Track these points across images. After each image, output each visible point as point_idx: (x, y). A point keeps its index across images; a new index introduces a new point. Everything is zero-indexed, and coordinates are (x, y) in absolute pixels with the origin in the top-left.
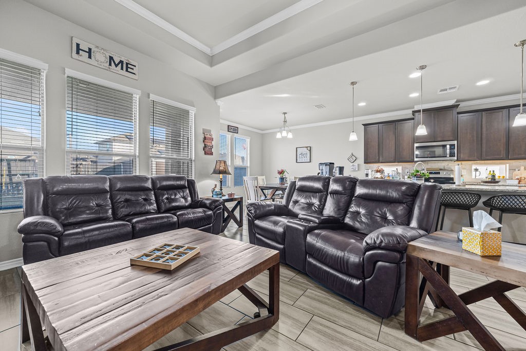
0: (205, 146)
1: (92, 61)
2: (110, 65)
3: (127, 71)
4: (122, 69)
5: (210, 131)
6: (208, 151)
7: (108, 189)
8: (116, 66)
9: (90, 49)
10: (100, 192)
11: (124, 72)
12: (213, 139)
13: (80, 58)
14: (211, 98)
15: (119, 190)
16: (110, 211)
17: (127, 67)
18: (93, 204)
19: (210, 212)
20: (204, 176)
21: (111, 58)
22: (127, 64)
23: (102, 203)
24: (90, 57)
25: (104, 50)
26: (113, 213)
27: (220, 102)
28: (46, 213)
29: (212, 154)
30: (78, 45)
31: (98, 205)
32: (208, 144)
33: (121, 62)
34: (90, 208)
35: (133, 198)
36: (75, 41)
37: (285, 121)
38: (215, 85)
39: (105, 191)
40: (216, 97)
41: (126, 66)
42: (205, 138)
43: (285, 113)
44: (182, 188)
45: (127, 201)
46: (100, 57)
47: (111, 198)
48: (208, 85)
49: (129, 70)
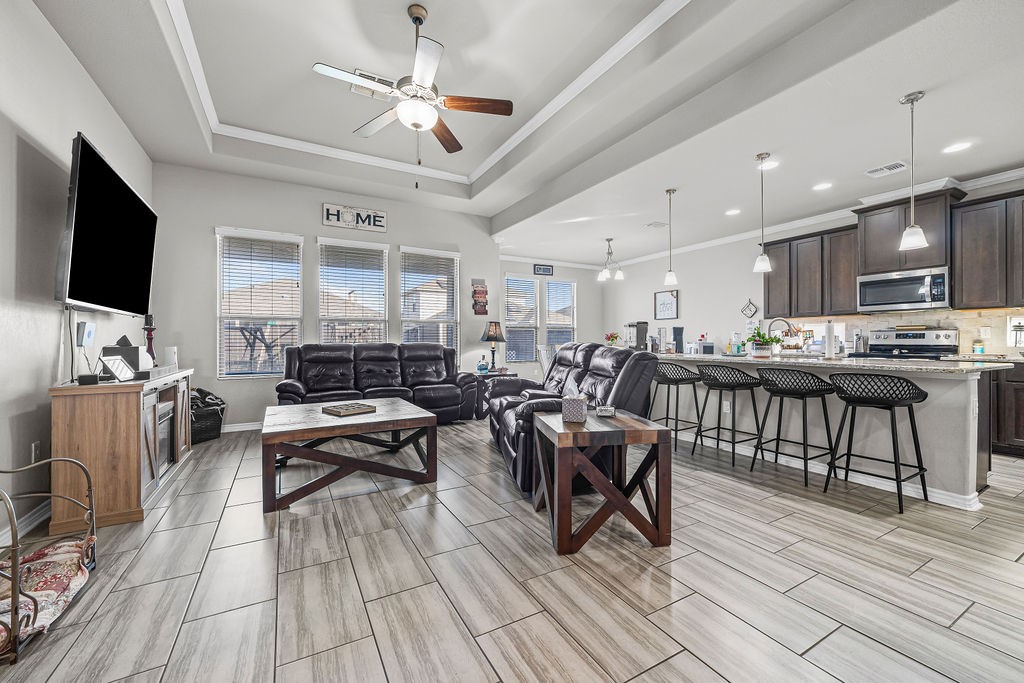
0: (476, 303)
1: (341, 224)
2: (357, 222)
3: (374, 225)
4: (369, 224)
5: (482, 282)
6: (480, 309)
7: (352, 358)
8: (363, 222)
9: (338, 211)
10: (345, 361)
11: (372, 228)
12: (486, 292)
13: (330, 223)
14: (485, 235)
15: (362, 359)
16: (352, 381)
17: (375, 220)
18: (338, 372)
19: (459, 391)
20: (470, 344)
21: (358, 215)
22: (374, 217)
23: (345, 371)
24: (338, 220)
25: (351, 208)
26: (356, 384)
27: (499, 238)
28: (299, 379)
29: (486, 313)
30: (328, 210)
31: (342, 374)
32: (480, 300)
33: (369, 216)
34: (335, 377)
35: (376, 369)
36: (326, 206)
37: (610, 253)
38: (490, 215)
39: (349, 361)
40: (491, 232)
41: (373, 220)
42: (475, 292)
43: (609, 240)
44: (437, 359)
45: (369, 371)
46: (348, 217)
47: (355, 368)
48: (479, 217)
49: (376, 223)
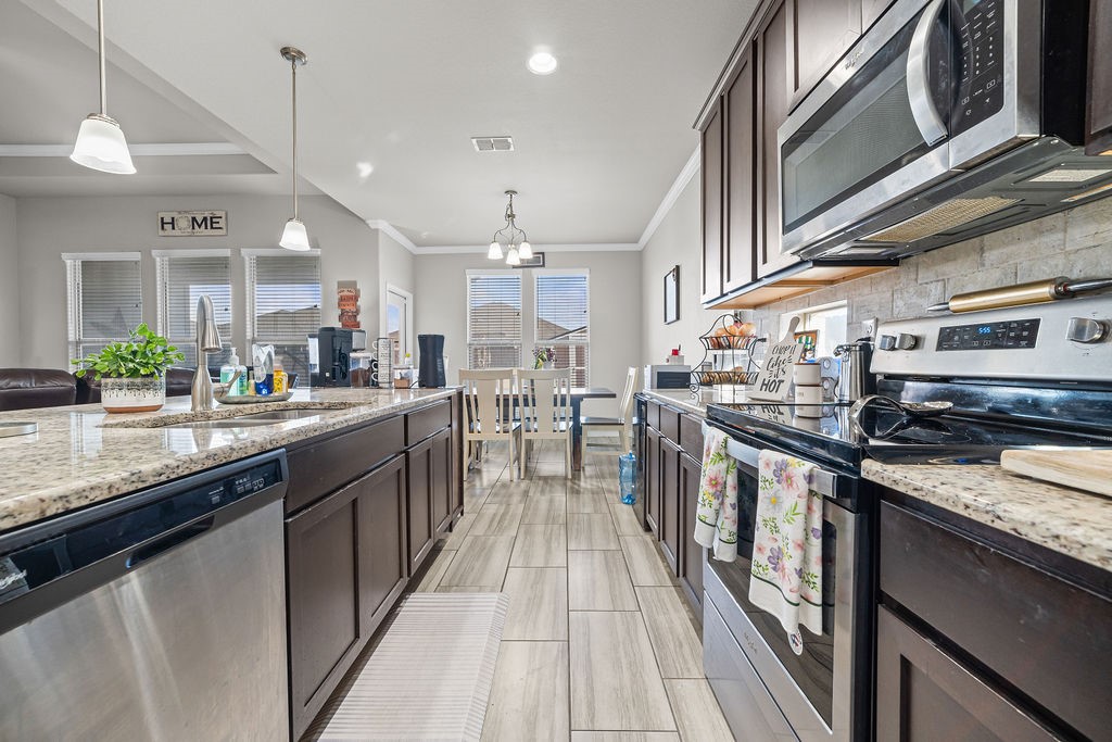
0: (342, 314)
1: (176, 232)
2: (193, 228)
3: (212, 228)
4: (206, 228)
5: (352, 284)
6: (346, 321)
8: (200, 226)
9: (173, 218)
11: (210, 232)
12: (357, 297)
13: (166, 233)
17: (212, 223)
21: (194, 219)
22: (211, 219)
24: (174, 228)
25: (185, 212)
29: (357, 325)
30: (162, 219)
32: (348, 308)
33: (205, 219)
36: (160, 215)
41: (210, 222)
42: (342, 298)
43: (511, 192)
46: (183, 223)
49: (214, 225)
